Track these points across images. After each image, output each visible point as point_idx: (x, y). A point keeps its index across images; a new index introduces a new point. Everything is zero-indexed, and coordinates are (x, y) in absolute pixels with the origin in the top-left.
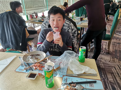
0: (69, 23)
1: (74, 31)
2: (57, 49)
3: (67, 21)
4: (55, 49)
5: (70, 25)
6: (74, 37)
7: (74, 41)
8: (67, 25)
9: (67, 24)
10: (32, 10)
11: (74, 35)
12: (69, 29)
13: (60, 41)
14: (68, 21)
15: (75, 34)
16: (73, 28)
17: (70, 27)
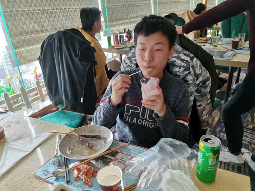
0: (188, 59)
1: (201, 79)
2: (147, 121)
3: (185, 54)
4: (143, 120)
5: (191, 64)
6: (203, 95)
7: (200, 106)
8: (183, 64)
9: (182, 60)
10: (123, 24)
11: (201, 91)
12: (187, 75)
13: (157, 102)
14: (187, 53)
15: (205, 87)
16: (198, 71)
17: (191, 69)
